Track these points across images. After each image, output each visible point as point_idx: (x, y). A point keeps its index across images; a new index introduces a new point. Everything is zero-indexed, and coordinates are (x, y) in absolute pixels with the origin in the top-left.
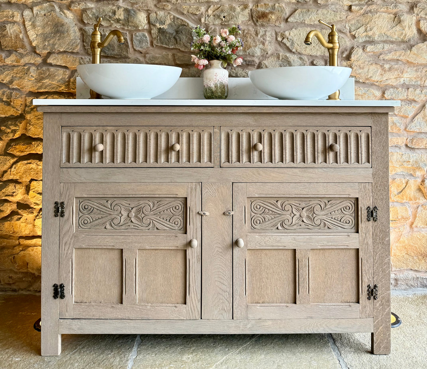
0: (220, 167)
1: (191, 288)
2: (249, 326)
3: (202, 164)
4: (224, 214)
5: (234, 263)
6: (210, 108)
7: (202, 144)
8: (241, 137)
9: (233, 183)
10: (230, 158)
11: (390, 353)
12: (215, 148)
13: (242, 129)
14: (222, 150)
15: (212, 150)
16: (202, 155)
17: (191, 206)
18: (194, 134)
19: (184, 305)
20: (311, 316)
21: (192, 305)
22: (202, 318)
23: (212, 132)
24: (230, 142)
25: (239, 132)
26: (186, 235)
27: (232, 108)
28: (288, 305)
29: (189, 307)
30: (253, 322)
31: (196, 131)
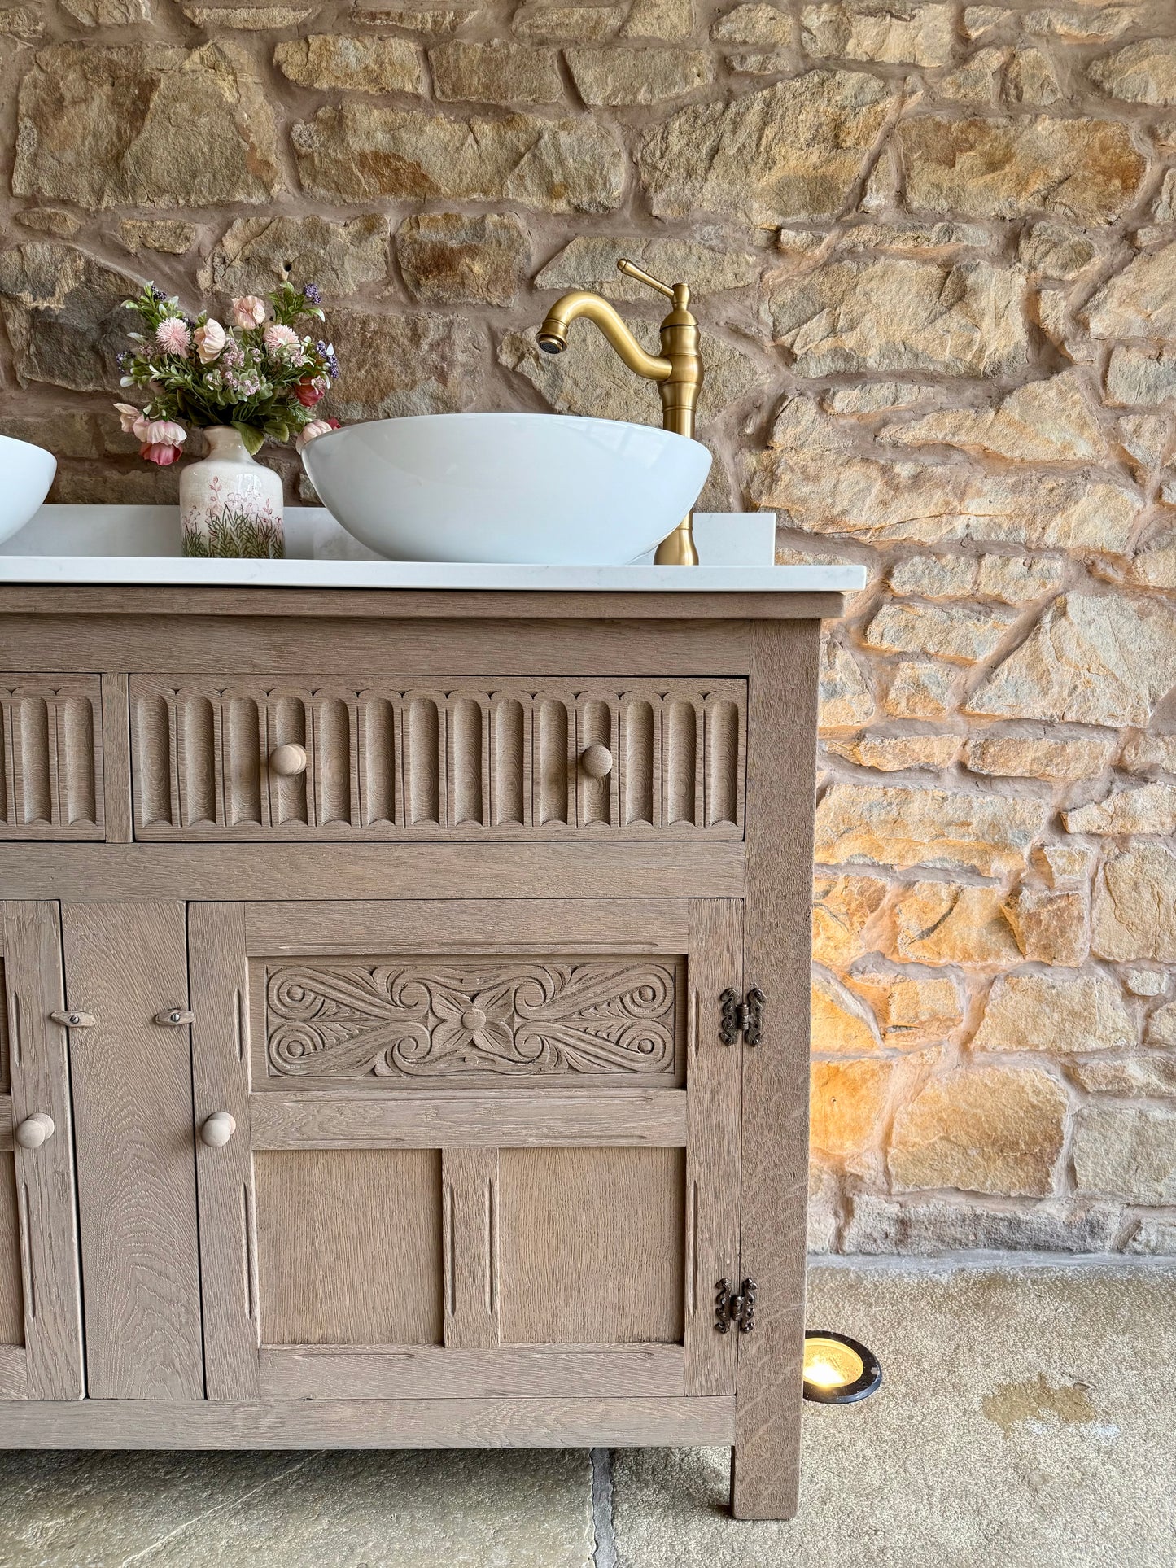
0: (135, 841)
1: (41, 1292)
2: (268, 1422)
3: (57, 830)
4: (154, 1020)
5: (200, 1200)
6: (71, 594)
7: (52, 746)
8: (217, 717)
9: (188, 902)
10: (175, 803)
11: (793, 1514)
12: (108, 763)
13: (222, 686)
14: (139, 770)
15: (99, 770)
16: (54, 792)
17: (21, 990)
18: (19, 705)
19: (19, 1352)
20: (502, 1388)
21: (47, 1352)
22: (91, 1396)
23: (92, 694)
24: (173, 738)
25: (210, 697)
26: (7, 1097)
27: (167, 594)
28: (412, 1349)
29: (38, 1359)
30: (284, 1408)
31: (28, 694)
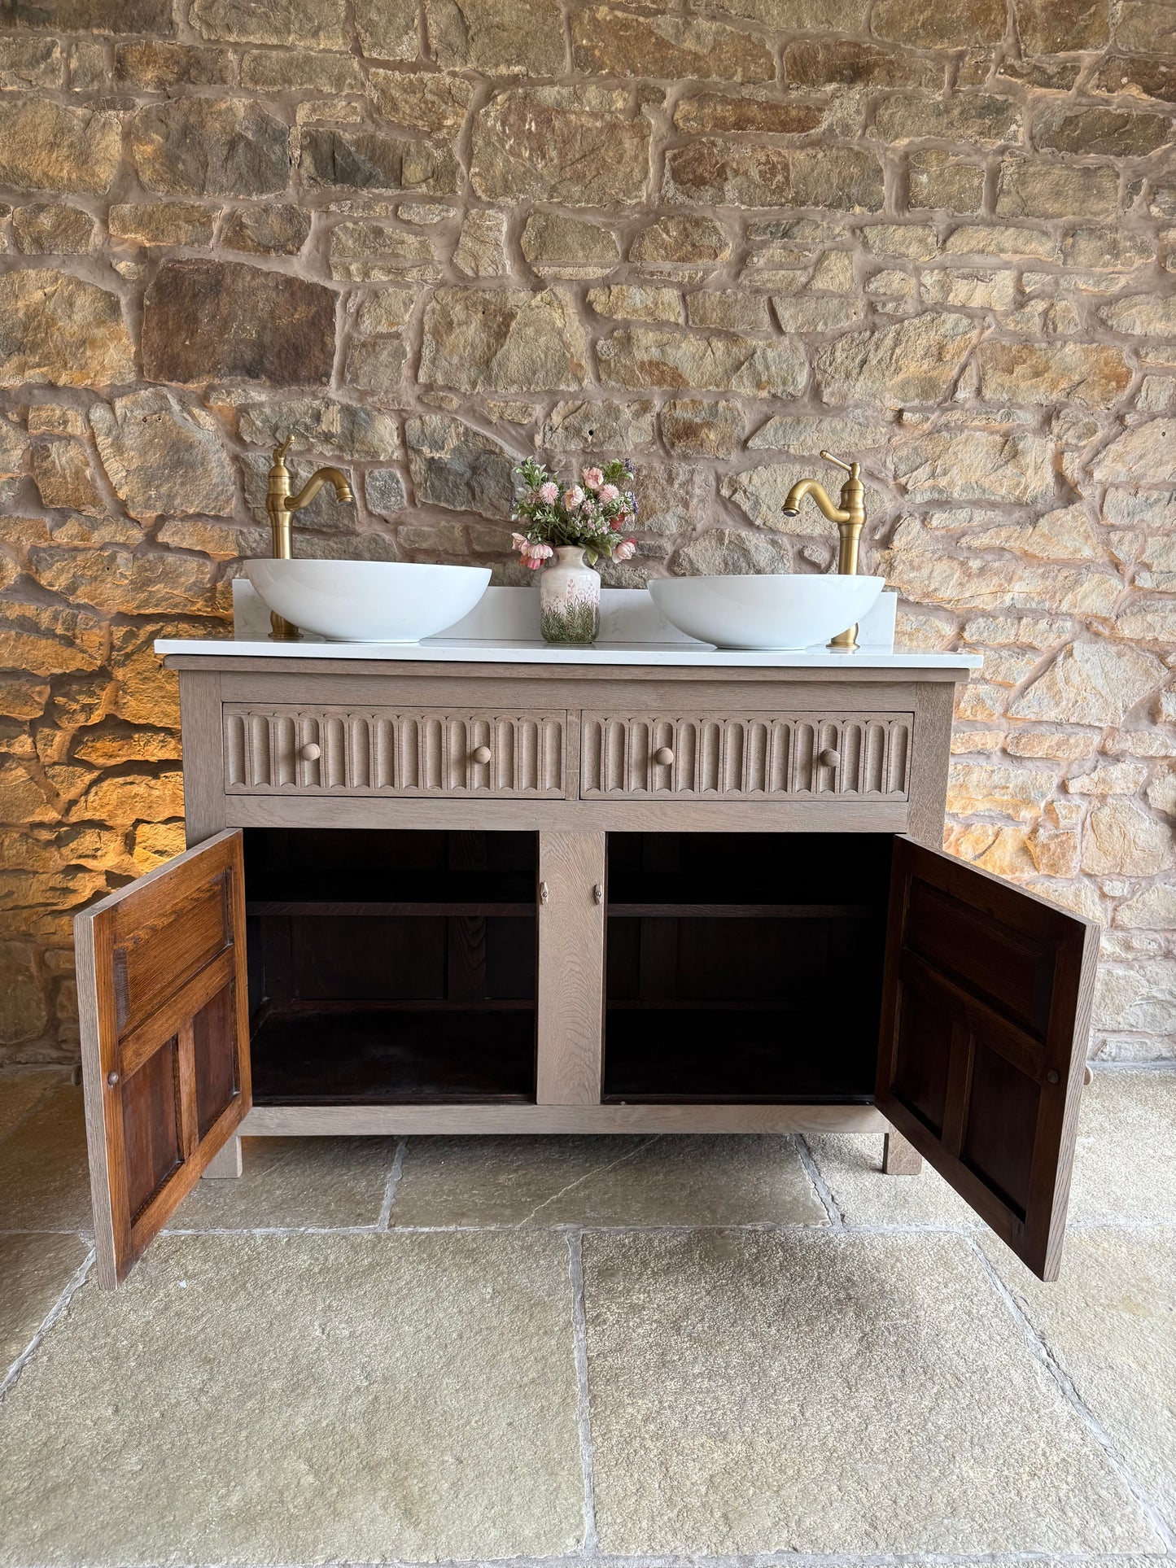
0: (580, 799)
3: (539, 793)
6: (559, 669)
7: (540, 748)
8: (627, 733)
9: (607, 834)
10: (602, 779)
11: (919, 1171)
12: (569, 757)
13: (629, 717)
14: (584, 761)
15: (563, 761)
16: (539, 773)
18: (522, 726)
23: (562, 722)
24: (603, 744)
25: (623, 722)
27: (607, 669)
31: (527, 720)
